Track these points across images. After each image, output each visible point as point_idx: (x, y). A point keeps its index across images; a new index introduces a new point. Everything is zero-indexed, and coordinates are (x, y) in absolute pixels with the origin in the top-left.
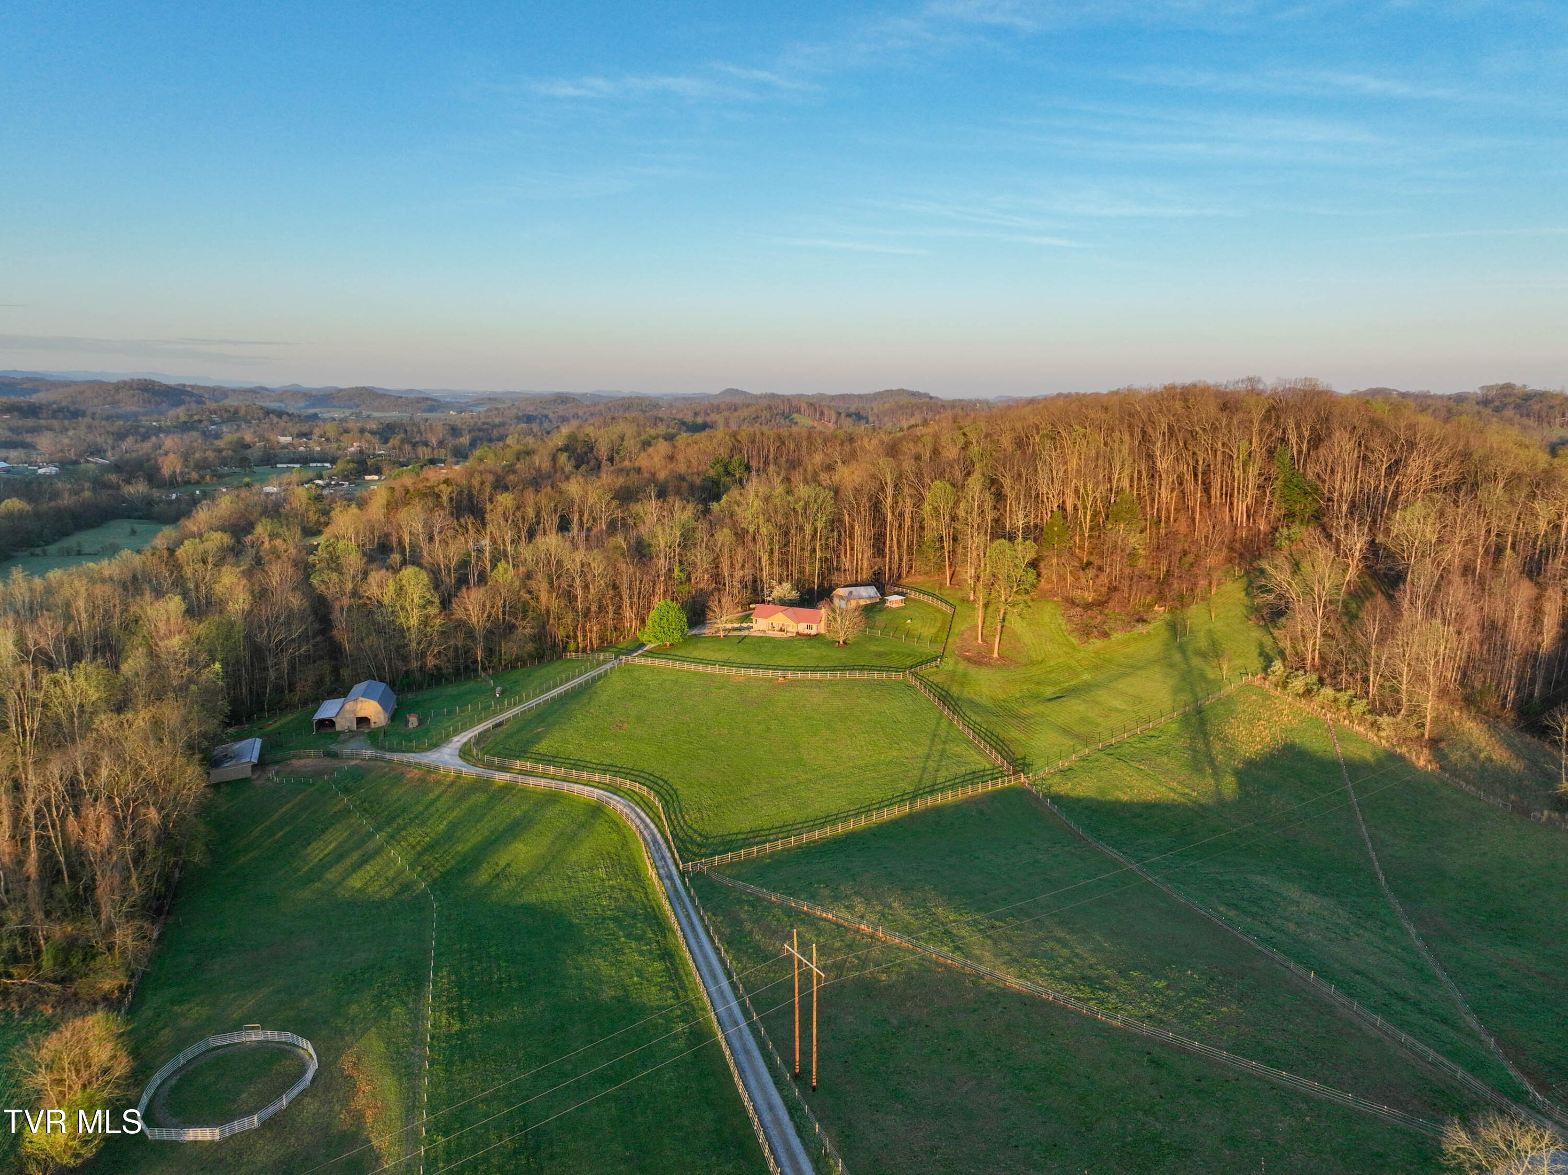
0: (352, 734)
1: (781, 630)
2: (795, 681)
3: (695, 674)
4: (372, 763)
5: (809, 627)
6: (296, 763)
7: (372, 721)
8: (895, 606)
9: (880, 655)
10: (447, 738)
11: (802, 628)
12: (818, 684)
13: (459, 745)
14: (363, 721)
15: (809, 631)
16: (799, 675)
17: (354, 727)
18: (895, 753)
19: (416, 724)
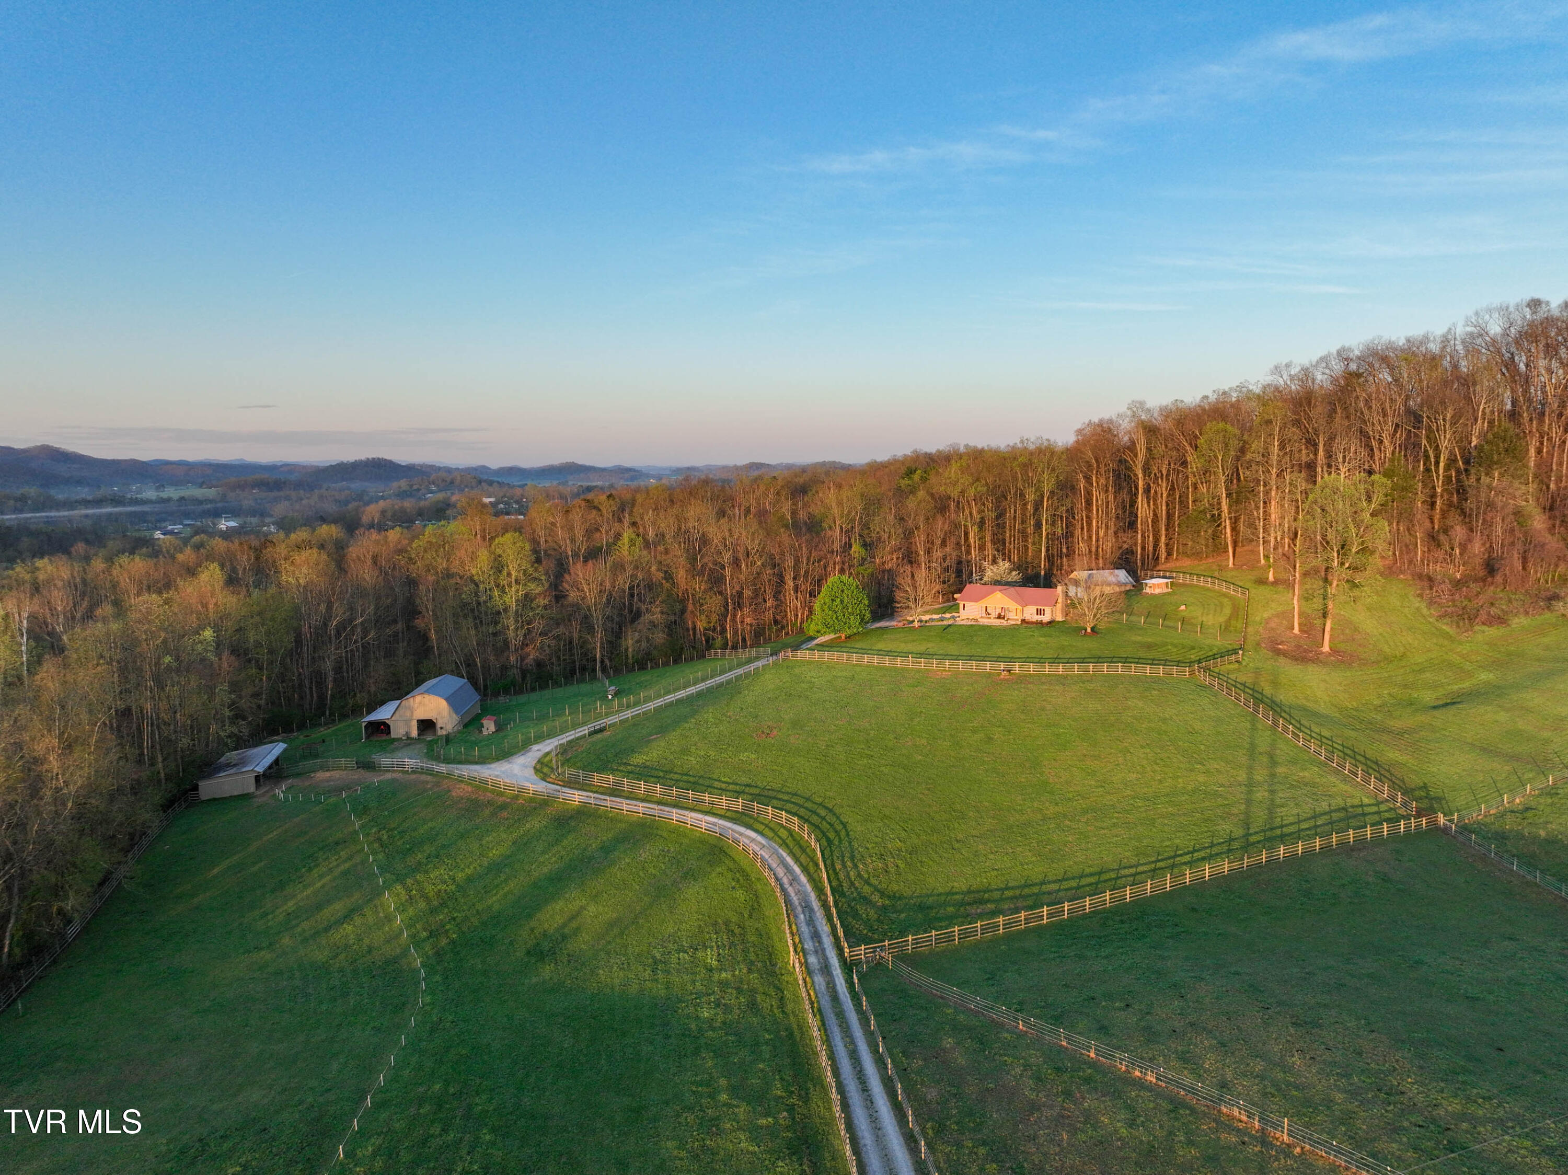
0: (409, 741)
1: (999, 617)
2: (1025, 676)
3: (879, 668)
4: (414, 776)
5: (1040, 612)
6: (321, 775)
7: (439, 726)
8: (1157, 591)
9: (1149, 646)
10: (523, 747)
11: (1030, 613)
12: (1063, 680)
13: (539, 755)
14: (427, 725)
15: (1039, 618)
16: (1032, 668)
17: (414, 733)
18: (1201, 779)
19: (492, 728)
